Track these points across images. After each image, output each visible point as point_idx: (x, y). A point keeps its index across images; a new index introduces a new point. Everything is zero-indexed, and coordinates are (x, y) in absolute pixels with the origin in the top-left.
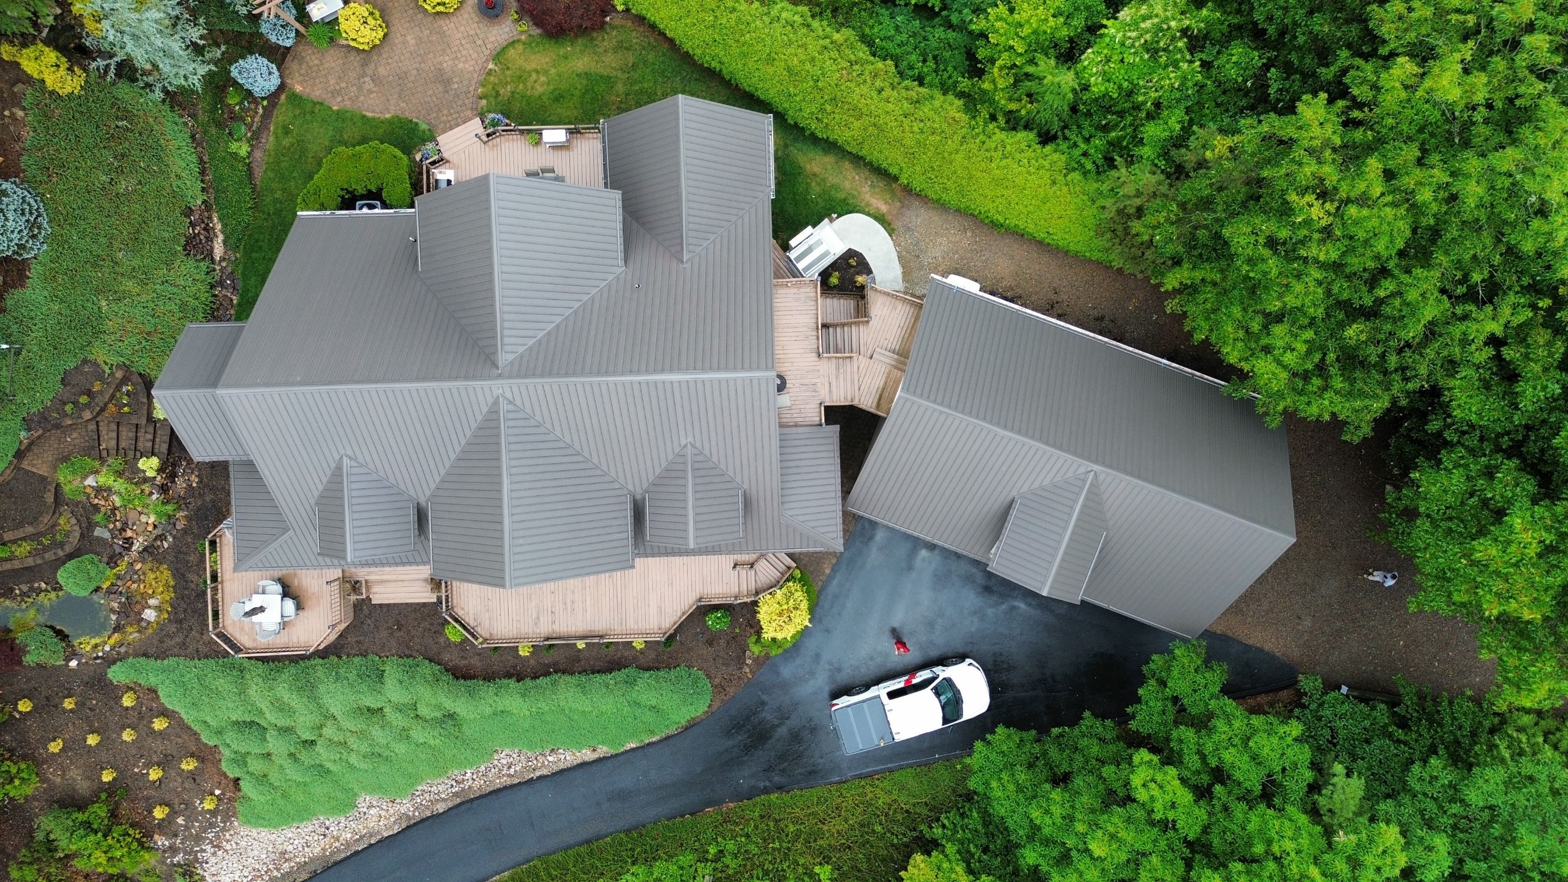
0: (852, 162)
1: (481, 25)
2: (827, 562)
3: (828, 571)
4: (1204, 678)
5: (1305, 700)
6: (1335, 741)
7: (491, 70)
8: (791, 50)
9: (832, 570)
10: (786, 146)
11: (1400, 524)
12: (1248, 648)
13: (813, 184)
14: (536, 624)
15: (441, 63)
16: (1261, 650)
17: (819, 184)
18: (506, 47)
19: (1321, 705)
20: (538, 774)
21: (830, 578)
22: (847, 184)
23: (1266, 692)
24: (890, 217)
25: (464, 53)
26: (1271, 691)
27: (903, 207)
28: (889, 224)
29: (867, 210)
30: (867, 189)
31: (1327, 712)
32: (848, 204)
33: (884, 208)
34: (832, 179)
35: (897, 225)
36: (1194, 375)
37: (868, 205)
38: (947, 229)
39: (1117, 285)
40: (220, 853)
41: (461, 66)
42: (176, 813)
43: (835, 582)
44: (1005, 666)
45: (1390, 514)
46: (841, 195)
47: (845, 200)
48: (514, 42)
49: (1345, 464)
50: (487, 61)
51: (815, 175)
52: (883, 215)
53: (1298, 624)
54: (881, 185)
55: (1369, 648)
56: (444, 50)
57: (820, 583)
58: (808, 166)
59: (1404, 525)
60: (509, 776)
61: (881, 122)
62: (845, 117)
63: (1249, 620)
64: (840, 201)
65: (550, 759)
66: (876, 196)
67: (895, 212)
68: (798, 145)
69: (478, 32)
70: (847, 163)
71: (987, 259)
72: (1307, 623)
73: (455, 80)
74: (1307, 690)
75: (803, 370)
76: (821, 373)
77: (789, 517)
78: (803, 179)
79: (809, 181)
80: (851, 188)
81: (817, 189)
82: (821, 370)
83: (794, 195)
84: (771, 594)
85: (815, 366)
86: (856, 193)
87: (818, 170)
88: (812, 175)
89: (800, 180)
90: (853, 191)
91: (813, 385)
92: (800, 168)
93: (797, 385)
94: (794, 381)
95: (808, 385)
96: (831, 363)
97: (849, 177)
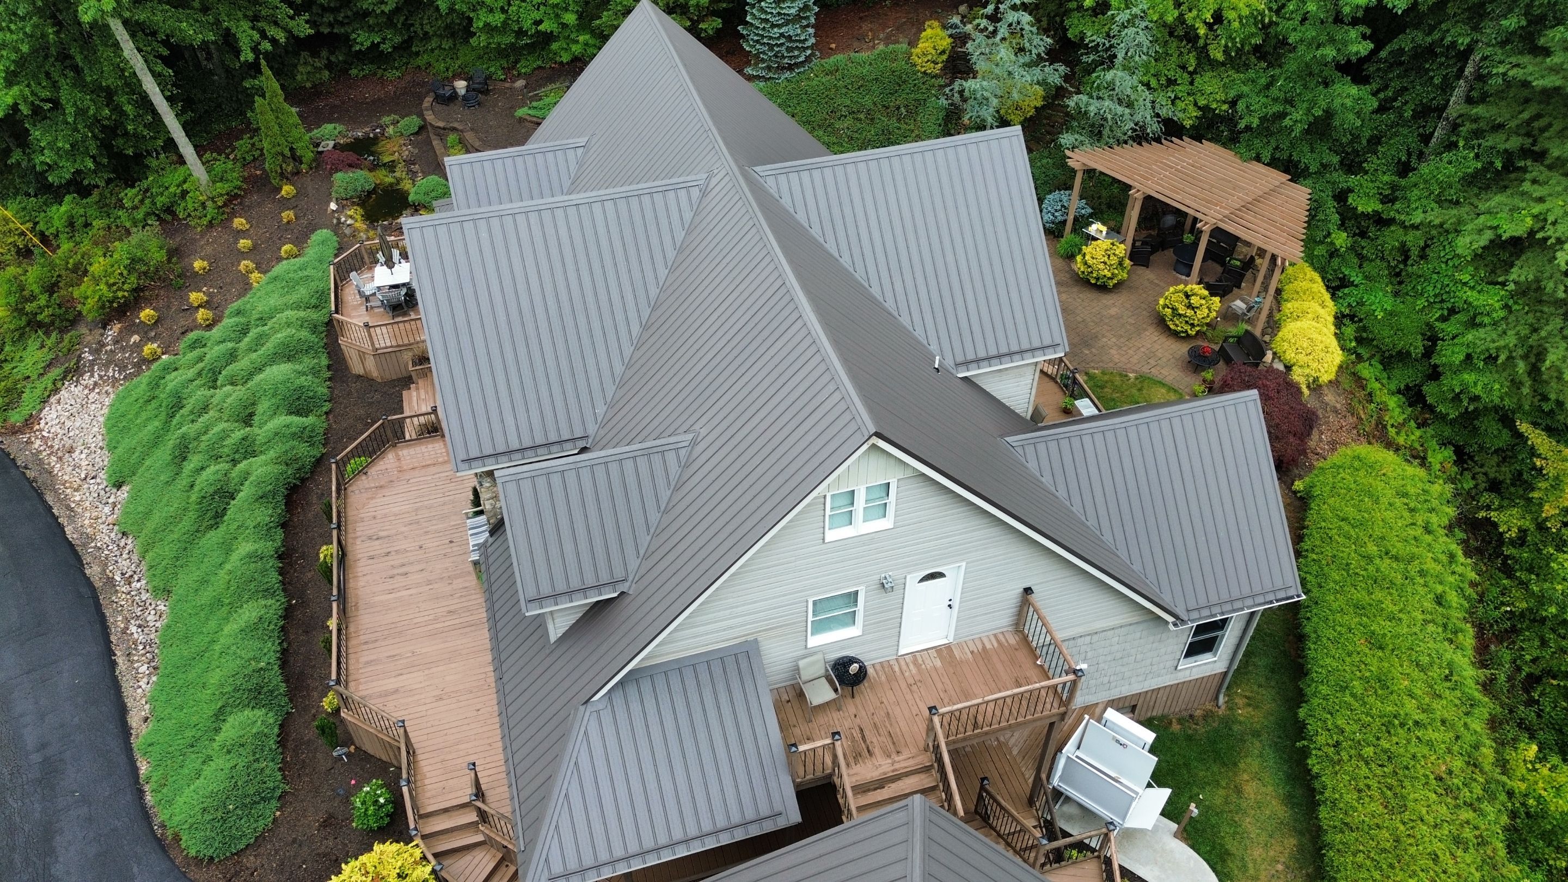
0: (1301, 848)
1: (1173, 360)
7: (1126, 376)
8: (1416, 674)
10: (1256, 734)
13: (1222, 792)
14: (370, 538)
15: (1103, 336)
17: (1227, 802)
18: (1164, 385)
20: (120, 660)
22: (1257, 852)
25: (1131, 352)
32: (1224, 861)
34: (1250, 823)
40: (86, 391)
41: (1113, 352)
42: (146, 333)
46: (1231, 845)
47: (1228, 853)
48: (1175, 391)
50: (1136, 372)
51: (1239, 791)
56: (1121, 336)
58: (1246, 777)
60: (124, 631)
61: (1412, 850)
62: (1373, 783)
64: (1222, 846)
65: (144, 669)
68: (1269, 753)
69: (1164, 360)
70: (1293, 841)
73: (1093, 350)
75: (891, 725)
76: (897, 759)
77: (583, 729)
78: (1220, 773)
79: (1223, 784)
80: (1255, 861)
81: (1218, 801)
82: (901, 758)
83: (1184, 764)
84: (424, 858)
85: (906, 745)
86: (1252, 871)
87: (1249, 794)
88: (1236, 787)
89: (1215, 769)
90: (1251, 865)
91: (869, 751)
92: (1235, 764)
93: (858, 721)
94: (864, 713)
95: (865, 741)
96: (923, 776)
97: (1272, 853)
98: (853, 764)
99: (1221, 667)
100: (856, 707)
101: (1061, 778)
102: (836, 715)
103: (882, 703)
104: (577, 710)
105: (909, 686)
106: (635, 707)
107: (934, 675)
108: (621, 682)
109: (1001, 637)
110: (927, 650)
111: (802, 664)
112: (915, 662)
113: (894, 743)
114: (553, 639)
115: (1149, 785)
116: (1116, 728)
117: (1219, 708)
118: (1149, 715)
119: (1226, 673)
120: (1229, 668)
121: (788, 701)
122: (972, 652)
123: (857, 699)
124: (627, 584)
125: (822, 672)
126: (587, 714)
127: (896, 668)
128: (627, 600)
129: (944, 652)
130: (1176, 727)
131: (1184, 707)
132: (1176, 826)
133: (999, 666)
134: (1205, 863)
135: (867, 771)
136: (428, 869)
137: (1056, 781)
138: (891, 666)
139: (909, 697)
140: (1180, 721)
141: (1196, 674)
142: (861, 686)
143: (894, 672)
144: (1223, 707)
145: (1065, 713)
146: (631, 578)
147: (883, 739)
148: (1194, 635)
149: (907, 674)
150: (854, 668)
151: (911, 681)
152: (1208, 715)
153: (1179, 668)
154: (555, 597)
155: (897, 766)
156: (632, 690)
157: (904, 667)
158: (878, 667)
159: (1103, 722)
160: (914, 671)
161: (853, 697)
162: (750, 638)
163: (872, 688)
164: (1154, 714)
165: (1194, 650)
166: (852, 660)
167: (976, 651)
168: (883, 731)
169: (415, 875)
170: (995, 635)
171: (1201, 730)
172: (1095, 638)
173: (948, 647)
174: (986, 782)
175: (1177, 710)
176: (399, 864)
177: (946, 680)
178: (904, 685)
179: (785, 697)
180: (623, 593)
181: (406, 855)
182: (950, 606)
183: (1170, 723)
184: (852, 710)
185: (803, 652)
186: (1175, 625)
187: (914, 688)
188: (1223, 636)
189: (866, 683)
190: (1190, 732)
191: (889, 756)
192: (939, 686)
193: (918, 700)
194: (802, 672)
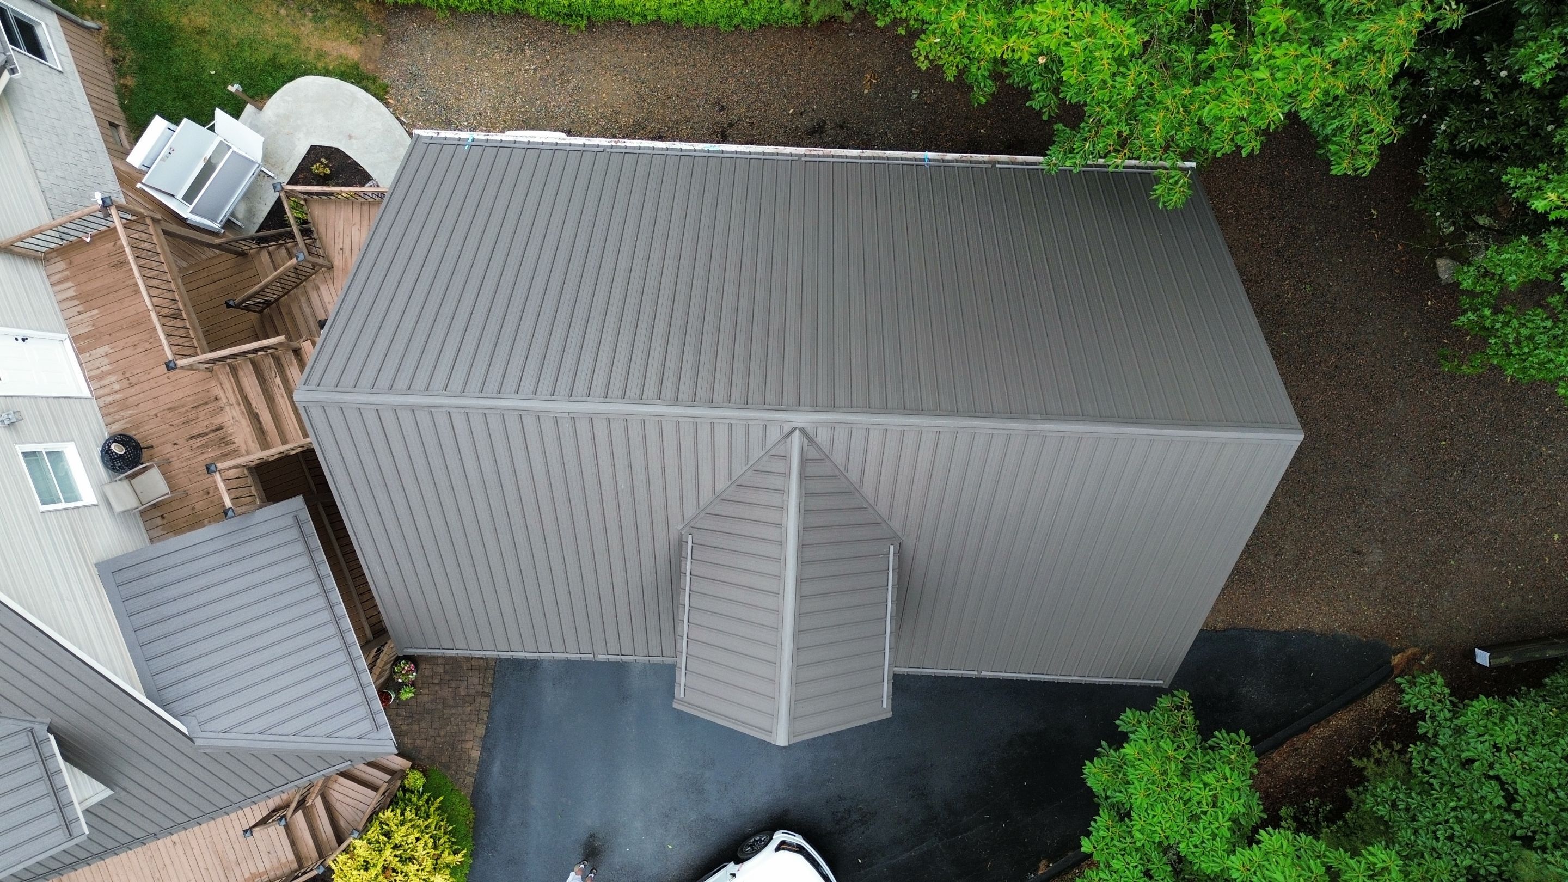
2: (468, 736)
3: (476, 754)
4: (1206, 785)
5: (1424, 727)
6: (1517, 806)
9: (483, 749)
11: (1506, 324)
12: (1283, 638)
13: (205, 49)
16: (1307, 634)
17: (216, 47)
19: (1459, 731)
21: (484, 766)
22: (270, 30)
23: (1344, 706)
24: (371, 66)
26: (1351, 701)
27: (389, 40)
28: (374, 80)
29: (320, 65)
30: (310, 26)
31: (1478, 748)
32: (281, 66)
33: (353, 53)
34: (240, 30)
35: (389, 75)
36: (993, 163)
37: (320, 55)
38: (485, 55)
39: (829, 58)
43: (496, 768)
44: (855, 817)
45: (1475, 310)
46: (265, 54)
47: (273, 60)
49: (1348, 247)
51: (202, 32)
52: (356, 66)
53: (1360, 565)
54: (333, 11)
55: (1501, 564)
57: (470, 780)
58: (185, 20)
59: (1515, 323)
63: (1269, 586)
64: (266, 64)
66: (329, 35)
67: (378, 53)
71: (577, 88)
72: (1376, 556)
74: (1421, 707)
75: (183, 406)
76: (224, 401)
77: (222, 735)
78: (183, 46)
79: (196, 46)
80: (279, 35)
81: (216, 56)
82: (222, 395)
83: (176, 81)
84: (346, 851)
85: (207, 390)
86: (290, 41)
87: (205, 22)
88: (198, 34)
89: (178, 50)
90: (284, 41)
91: (217, 430)
92: (171, 28)
93: (181, 441)
94: (171, 435)
95: (206, 434)
96: (241, 374)
97: (269, 16)
98: (234, 446)
99: (53, 20)
100: (164, 443)
101: (212, 220)
102: (176, 465)
103: (156, 415)
104: (200, 747)
105: (131, 385)
106: (191, 685)
107: (118, 356)
108: (163, 707)
109: (56, 278)
110: (81, 364)
111: (118, 508)
112: (99, 378)
113: (206, 403)
114: (109, 792)
115: (212, 129)
116: (152, 156)
117: (99, 29)
118: (118, 108)
119: (58, 14)
120: (52, 9)
121: (163, 517)
122: (80, 313)
123: (154, 442)
124: (37, 727)
125: (125, 484)
126: (204, 735)
127: (109, 399)
128: (59, 722)
129: (82, 344)
130: (130, 81)
131: (103, 67)
132: (249, 106)
133: (97, 284)
134: (287, 86)
135: (242, 433)
136: (357, 843)
137: (216, 226)
138: (106, 406)
139: (146, 386)
140: (122, 75)
141: (65, 49)
142: (136, 437)
143: (114, 402)
144: (100, 24)
145: (152, 218)
146: (28, 725)
147: (201, 415)
148: (19, 47)
149: (117, 387)
150: (117, 449)
151: (126, 383)
152: (110, 41)
153: (60, 69)
154: (62, 806)
155: (233, 400)
156: (170, 694)
157: (107, 390)
158: (109, 419)
159: (144, 169)
160: (113, 378)
161: (151, 447)
162: (95, 571)
163: (137, 426)
164: (116, 102)
165: (35, 48)
166: (106, 451)
167: (80, 308)
168: (192, 414)
169: (364, 854)
170: (53, 285)
171: (131, 55)
172: (38, 165)
173: (75, 339)
174: (231, 303)
175: (108, 76)
176: (355, 873)
177: (121, 344)
178: (133, 391)
179: (159, 521)
180: (50, 730)
181: (345, 869)
182: (23, 340)
183: (126, 87)
184: (169, 448)
185: (104, 509)
186: (13, 71)
187: (133, 380)
188: (13, 10)
189: (132, 433)
190: (135, 67)
191: (222, 409)
192: (128, 352)
193: (149, 377)
194: (129, 507)
